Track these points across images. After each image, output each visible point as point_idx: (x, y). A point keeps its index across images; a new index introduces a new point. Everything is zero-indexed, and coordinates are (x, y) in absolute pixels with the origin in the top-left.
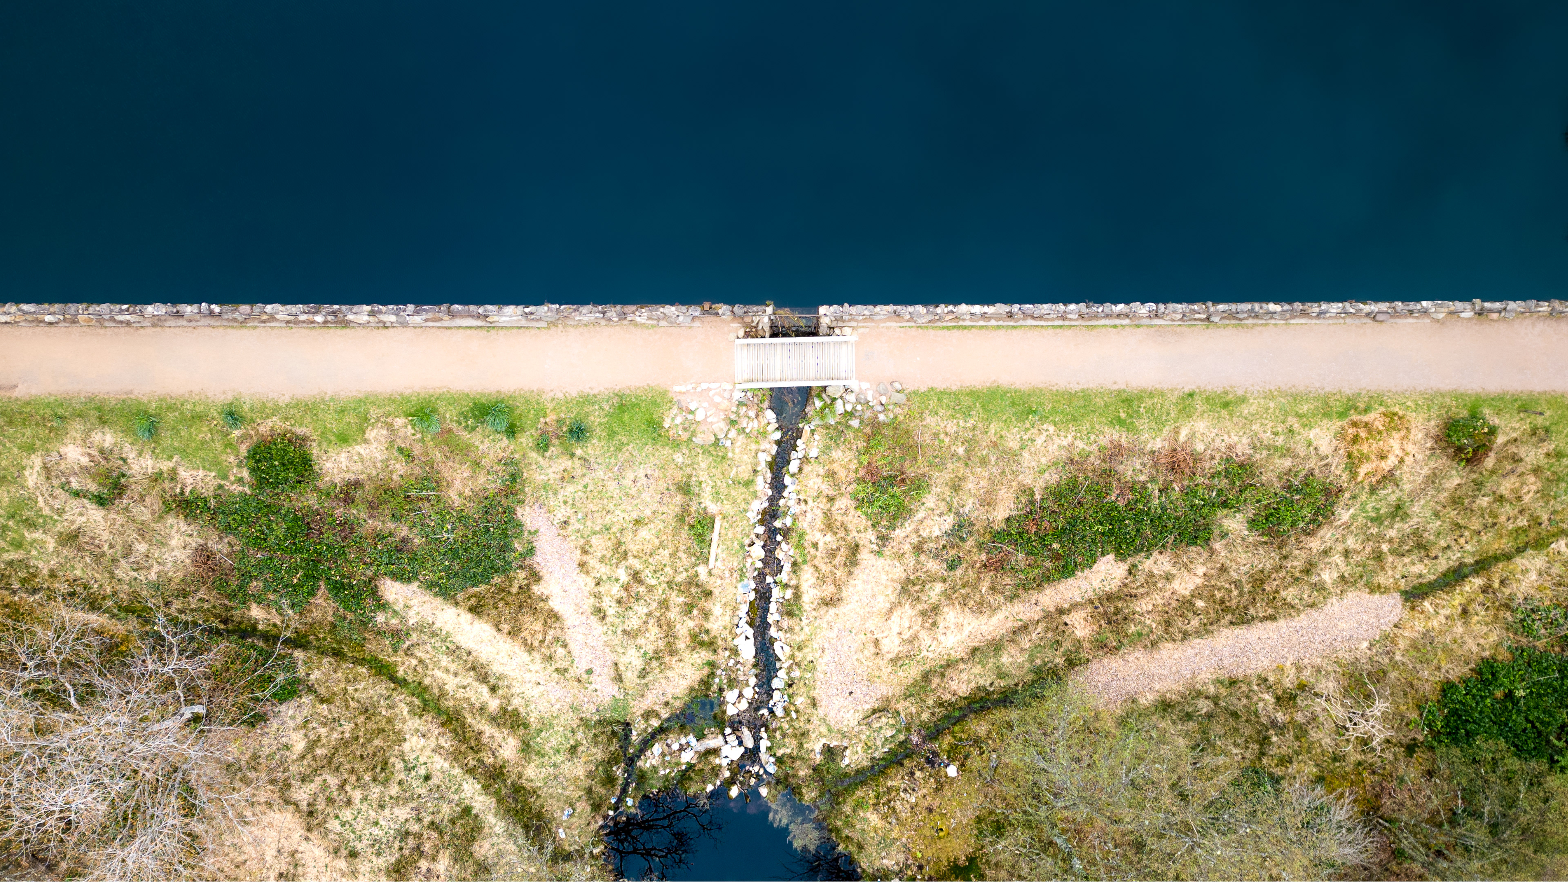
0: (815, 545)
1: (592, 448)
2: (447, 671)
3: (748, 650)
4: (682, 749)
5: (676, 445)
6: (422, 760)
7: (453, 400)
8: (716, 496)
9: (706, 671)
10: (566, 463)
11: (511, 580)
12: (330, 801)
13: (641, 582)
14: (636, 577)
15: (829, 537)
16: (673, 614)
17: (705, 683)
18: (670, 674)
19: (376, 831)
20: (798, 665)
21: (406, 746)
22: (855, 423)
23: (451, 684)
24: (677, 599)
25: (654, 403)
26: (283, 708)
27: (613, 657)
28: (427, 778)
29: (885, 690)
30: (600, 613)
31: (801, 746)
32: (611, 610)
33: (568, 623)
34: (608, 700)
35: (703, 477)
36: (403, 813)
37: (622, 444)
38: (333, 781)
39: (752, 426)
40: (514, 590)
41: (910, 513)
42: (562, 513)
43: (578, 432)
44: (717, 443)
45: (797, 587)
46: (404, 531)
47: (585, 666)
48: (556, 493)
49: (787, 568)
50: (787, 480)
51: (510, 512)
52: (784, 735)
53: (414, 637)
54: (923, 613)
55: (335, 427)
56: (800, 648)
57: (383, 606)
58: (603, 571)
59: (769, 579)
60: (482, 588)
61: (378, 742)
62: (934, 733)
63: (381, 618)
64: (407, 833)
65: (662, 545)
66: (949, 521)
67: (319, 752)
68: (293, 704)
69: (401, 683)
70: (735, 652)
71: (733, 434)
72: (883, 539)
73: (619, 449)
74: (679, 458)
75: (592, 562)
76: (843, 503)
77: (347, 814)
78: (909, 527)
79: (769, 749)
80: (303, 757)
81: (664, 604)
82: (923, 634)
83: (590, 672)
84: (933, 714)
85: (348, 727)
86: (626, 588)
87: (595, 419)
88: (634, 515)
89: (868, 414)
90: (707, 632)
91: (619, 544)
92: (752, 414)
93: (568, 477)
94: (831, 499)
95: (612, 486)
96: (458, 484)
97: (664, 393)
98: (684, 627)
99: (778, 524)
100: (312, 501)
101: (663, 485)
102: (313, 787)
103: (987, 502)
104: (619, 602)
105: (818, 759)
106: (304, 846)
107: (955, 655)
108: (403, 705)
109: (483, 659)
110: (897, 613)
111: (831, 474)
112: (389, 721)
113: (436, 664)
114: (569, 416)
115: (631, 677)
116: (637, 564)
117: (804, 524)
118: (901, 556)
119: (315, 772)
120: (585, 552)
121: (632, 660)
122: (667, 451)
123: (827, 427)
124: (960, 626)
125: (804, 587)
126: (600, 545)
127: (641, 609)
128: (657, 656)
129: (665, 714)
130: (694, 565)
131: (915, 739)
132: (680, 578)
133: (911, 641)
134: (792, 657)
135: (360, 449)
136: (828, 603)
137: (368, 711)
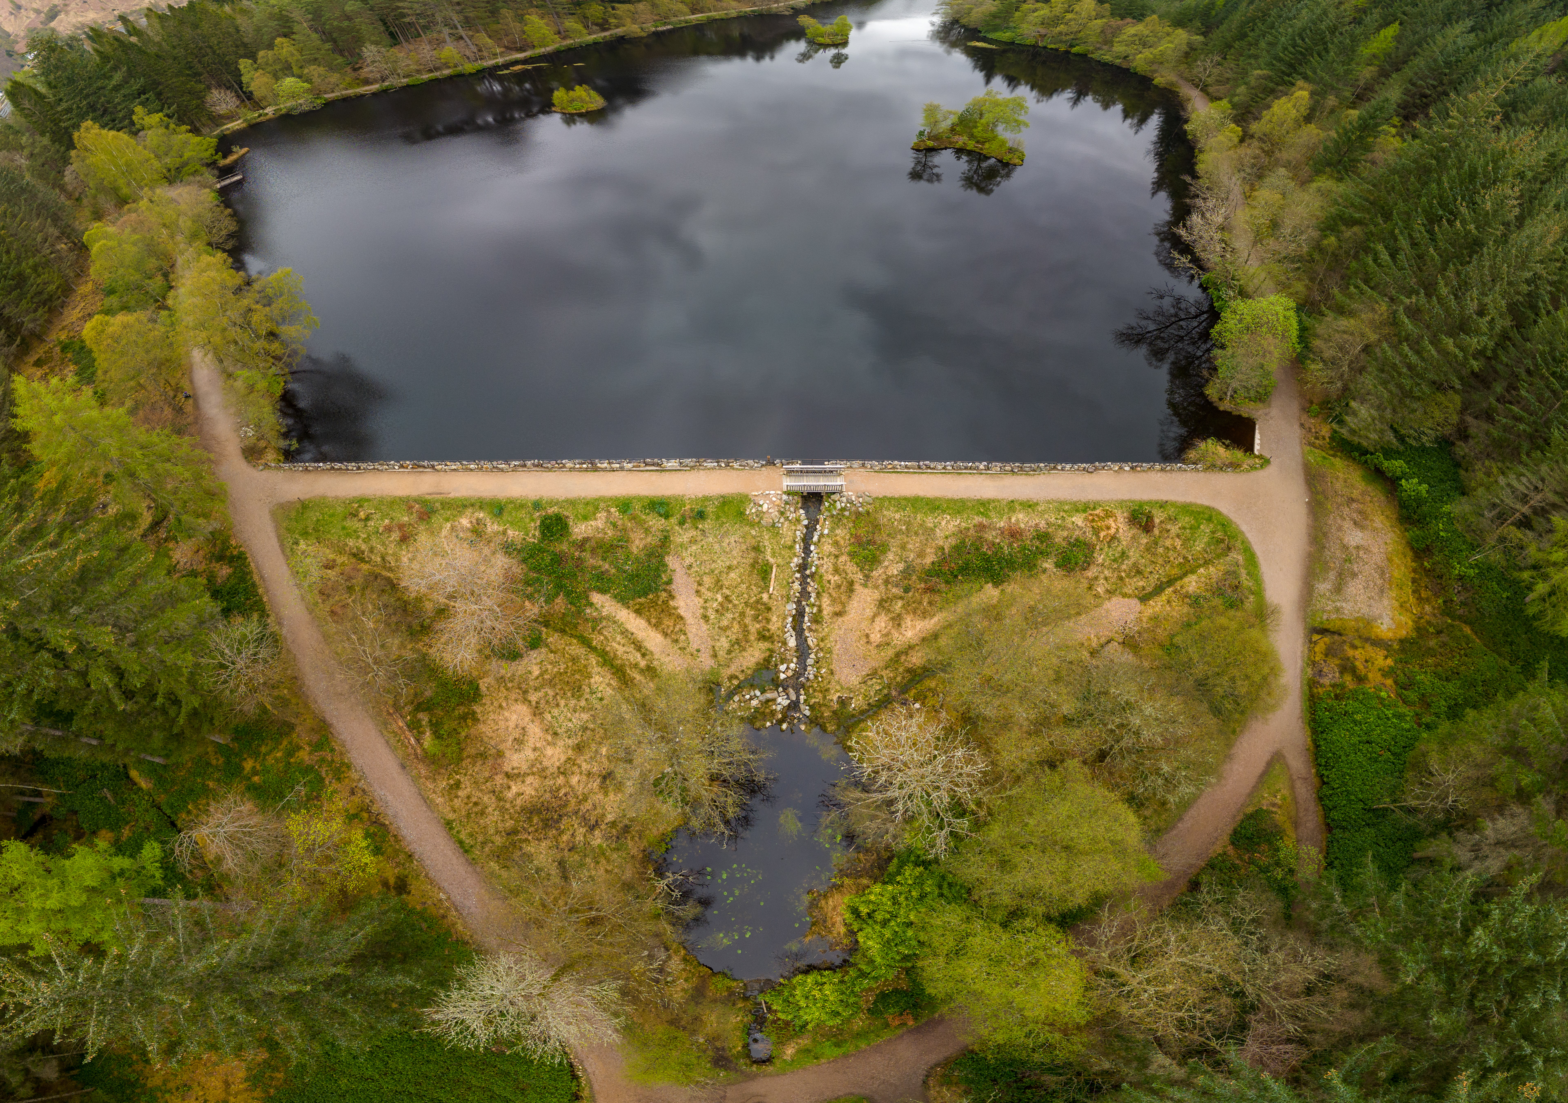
0: (829, 582)
1: (706, 525)
2: (619, 644)
3: (792, 643)
4: (751, 699)
5: (752, 525)
6: (600, 689)
7: (640, 499)
8: (774, 555)
9: (767, 654)
10: (693, 533)
11: (658, 597)
12: (547, 702)
13: (730, 602)
14: (727, 598)
15: (836, 578)
16: (747, 621)
17: (767, 660)
18: (745, 654)
19: (570, 725)
20: (821, 649)
21: (592, 681)
22: (847, 513)
23: (620, 650)
24: (750, 612)
25: (741, 501)
26: (532, 653)
27: (712, 643)
28: (601, 699)
29: (875, 664)
30: (705, 618)
31: (825, 697)
32: (712, 616)
33: (688, 622)
34: (707, 668)
35: (767, 543)
36: (585, 716)
37: (723, 523)
38: (551, 693)
39: (792, 516)
40: (660, 603)
41: (880, 562)
42: (689, 560)
43: (701, 515)
44: (773, 525)
45: (820, 607)
46: (607, 566)
47: (695, 646)
48: (686, 549)
49: (813, 595)
50: (812, 548)
51: (661, 557)
52: (815, 691)
53: (604, 623)
54: (893, 619)
55: (582, 511)
56: (822, 640)
57: (591, 605)
58: (709, 595)
59: (804, 603)
60: (642, 600)
61: (577, 676)
62: (904, 689)
63: (588, 611)
64: (587, 728)
65: (742, 582)
66: (901, 566)
67: (546, 677)
68: (536, 651)
69: (593, 649)
70: (785, 643)
71: (782, 520)
72: (867, 577)
73: (721, 526)
74: (753, 532)
75: (703, 590)
76: (843, 559)
77: (556, 712)
78: (881, 571)
79: (805, 701)
80: (537, 678)
81: (743, 614)
82: (893, 631)
83: (698, 651)
84: (903, 678)
85: (563, 666)
86: (721, 604)
87: (710, 509)
88: (728, 564)
89: (853, 509)
90: (769, 630)
91: (718, 581)
92: (792, 509)
93: (693, 541)
94: (836, 557)
95: (716, 547)
96: (637, 542)
97: (747, 496)
98: (754, 627)
99: (808, 572)
100: (564, 547)
101: (744, 547)
102: (540, 694)
103: (921, 554)
104: (717, 611)
105: (836, 706)
106: (531, 725)
107: (913, 642)
108: (593, 660)
109: (640, 638)
110: (877, 619)
111: (836, 543)
112: (585, 666)
113: (614, 640)
114: (698, 508)
115: (722, 653)
116: (728, 592)
117: (822, 570)
118: (876, 587)
119: (542, 686)
120: (700, 584)
121: (724, 643)
122: (747, 528)
123: (832, 516)
124: (914, 627)
125: (824, 606)
126: (708, 581)
127: (730, 616)
128: (738, 642)
129: (742, 677)
130: (760, 593)
131: (894, 693)
132: (751, 601)
133: (887, 635)
134: (818, 645)
135: (592, 523)
136: (838, 614)
137: (574, 659)
